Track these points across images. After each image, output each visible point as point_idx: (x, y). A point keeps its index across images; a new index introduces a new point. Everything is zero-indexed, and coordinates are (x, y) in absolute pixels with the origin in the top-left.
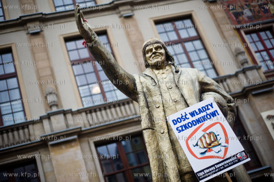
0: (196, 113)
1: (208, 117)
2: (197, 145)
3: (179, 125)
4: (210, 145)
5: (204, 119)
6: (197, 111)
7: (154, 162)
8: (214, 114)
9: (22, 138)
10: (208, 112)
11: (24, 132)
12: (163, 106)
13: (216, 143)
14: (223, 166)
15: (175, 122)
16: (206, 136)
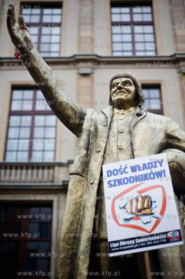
0: (139, 168)
1: (152, 176)
2: (124, 208)
3: (113, 177)
4: (140, 211)
5: (145, 177)
6: (141, 166)
7: (67, 216)
8: (159, 174)
9: (46, 178)
10: (154, 170)
11: (49, 173)
12: (105, 152)
13: (148, 211)
14: (146, 242)
15: (110, 173)
16: (140, 199)
